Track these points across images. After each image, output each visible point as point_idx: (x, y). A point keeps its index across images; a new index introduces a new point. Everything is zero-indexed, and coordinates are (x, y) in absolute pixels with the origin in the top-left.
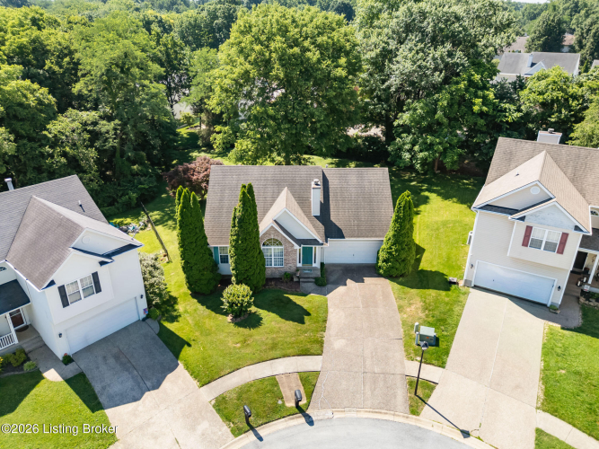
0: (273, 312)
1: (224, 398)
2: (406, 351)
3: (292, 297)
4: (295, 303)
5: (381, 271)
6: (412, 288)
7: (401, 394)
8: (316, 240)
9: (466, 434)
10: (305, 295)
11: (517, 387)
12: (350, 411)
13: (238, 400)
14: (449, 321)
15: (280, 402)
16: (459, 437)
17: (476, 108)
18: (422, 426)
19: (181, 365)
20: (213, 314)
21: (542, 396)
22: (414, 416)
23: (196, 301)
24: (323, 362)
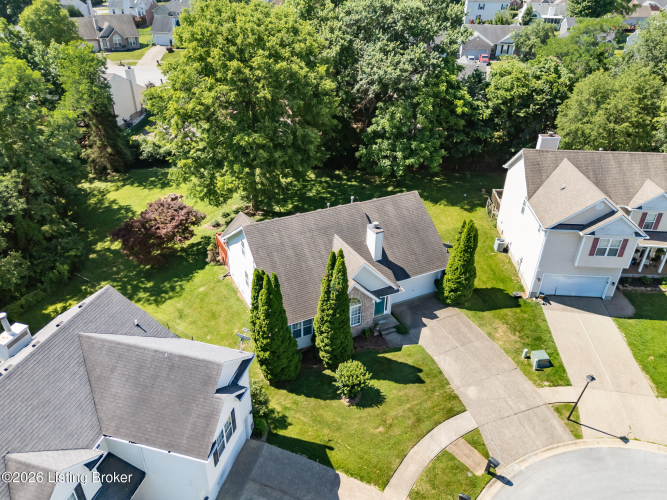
0: (384, 379)
1: (417, 493)
2: (531, 379)
3: (389, 356)
4: (396, 362)
5: (448, 301)
6: (483, 311)
7: (558, 425)
8: (390, 287)
9: (625, 439)
10: (399, 349)
11: (632, 383)
12: (529, 457)
13: (434, 489)
14: (544, 338)
15: (470, 475)
16: (621, 444)
17: (459, 110)
18: (592, 446)
19: (343, 476)
20: (322, 402)
21: (654, 386)
22: (580, 440)
23: (284, 391)
24: (474, 416)
